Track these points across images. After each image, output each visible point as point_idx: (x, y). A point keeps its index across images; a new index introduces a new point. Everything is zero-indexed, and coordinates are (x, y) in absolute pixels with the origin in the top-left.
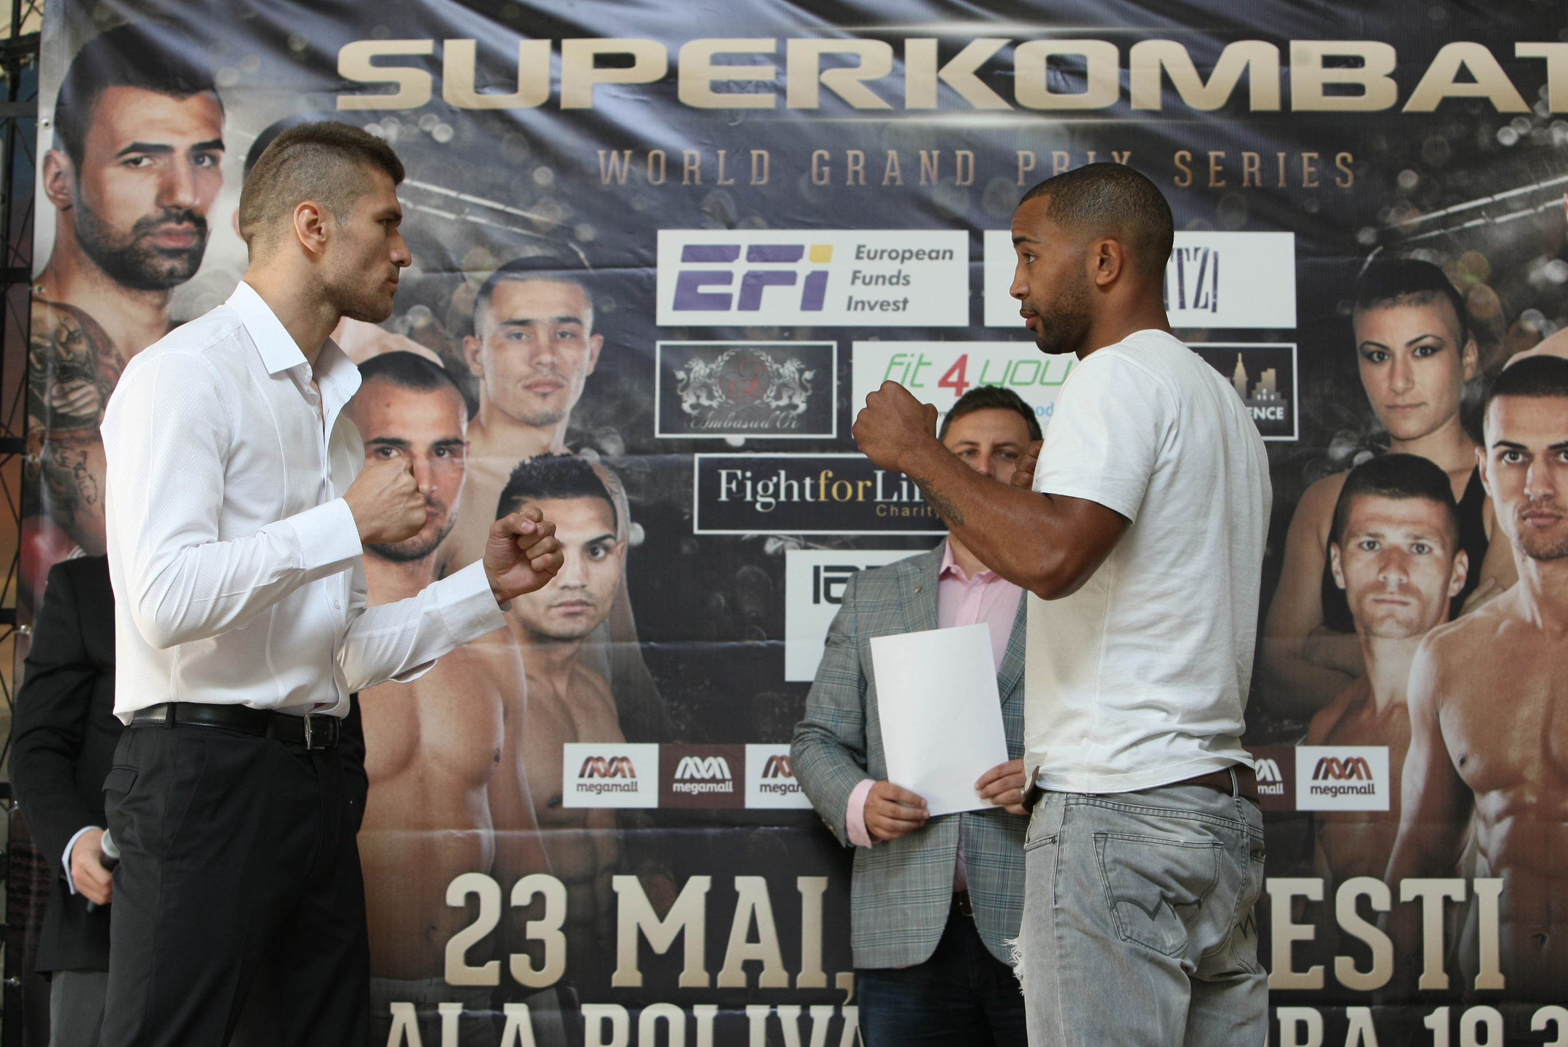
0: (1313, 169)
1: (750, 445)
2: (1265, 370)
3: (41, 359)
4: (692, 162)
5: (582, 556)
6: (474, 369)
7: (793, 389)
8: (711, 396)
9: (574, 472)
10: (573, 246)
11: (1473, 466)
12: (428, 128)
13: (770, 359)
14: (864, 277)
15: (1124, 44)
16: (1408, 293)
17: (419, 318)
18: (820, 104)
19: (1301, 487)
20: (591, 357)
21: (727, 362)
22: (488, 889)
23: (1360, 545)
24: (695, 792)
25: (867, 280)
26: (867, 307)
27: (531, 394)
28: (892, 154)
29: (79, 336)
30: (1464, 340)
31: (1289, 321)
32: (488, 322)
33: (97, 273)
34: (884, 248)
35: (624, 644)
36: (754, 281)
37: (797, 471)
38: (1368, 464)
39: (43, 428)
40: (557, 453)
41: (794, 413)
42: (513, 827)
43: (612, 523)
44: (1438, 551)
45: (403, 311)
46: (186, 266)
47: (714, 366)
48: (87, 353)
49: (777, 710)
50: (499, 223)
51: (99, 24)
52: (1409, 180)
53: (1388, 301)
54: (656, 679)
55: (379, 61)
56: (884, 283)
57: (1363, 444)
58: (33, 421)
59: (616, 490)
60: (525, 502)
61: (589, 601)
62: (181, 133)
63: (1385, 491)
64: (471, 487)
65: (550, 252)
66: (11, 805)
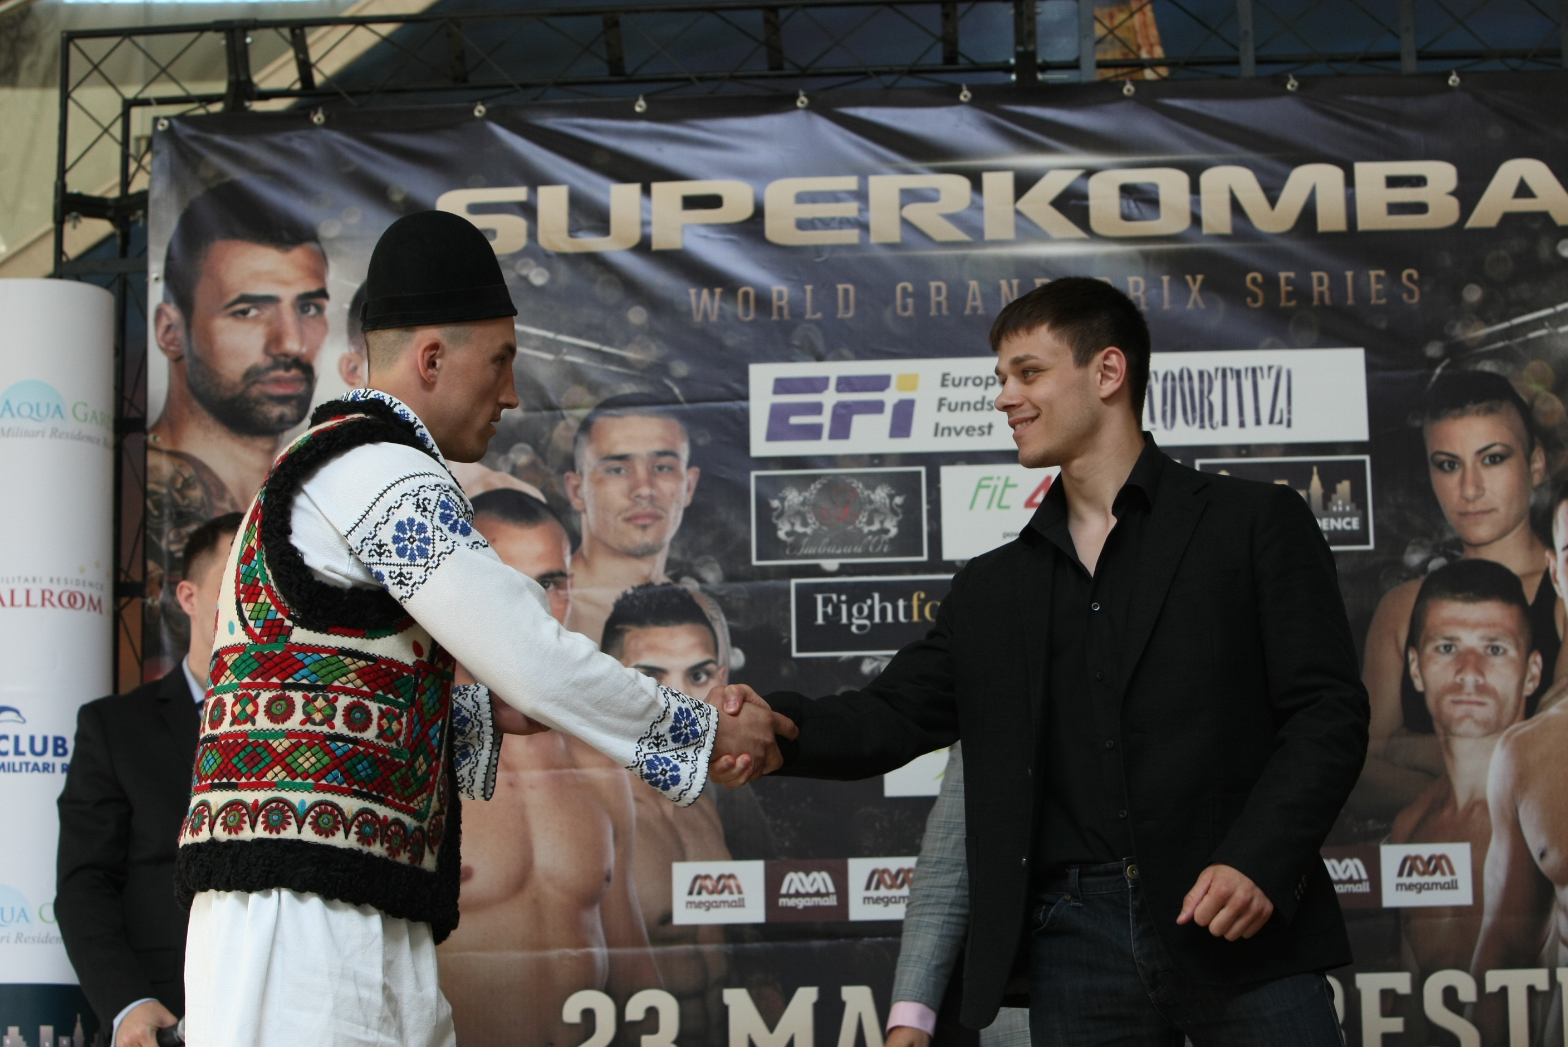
0: (1380, 287)
1: (844, 570)
2: (1340, 482)
3: (158, 505)
4: (780, 297)
5: (685, 681)
6: (576, 504)
7: (885, 514)
8: (805, 524)
9: (675, 600)
10: (667, 382)
11: (1544, 569)
12: (524, 272)
13: (861, 486)
14: (950, 405)
15: (1194, 171)
16: (1476, 403)
17: (521, 455)
18: (902, 237)
20: (689, 489)
21: (819, 490)
22: (603, 1005)
23: (1437, 649)
24: (801, 907)
25: (953, 407)
26: (953, 433)
27: (631, 527)
28: (973, 284)
29: (194, 482)
30: (1531, 448)
31: (1360, 432)
32: (588, 458)
33: (209, 421)
34: (968, 375)
36: (843, 411)
37: (890, 593)
38: (1442, 570)
39: (161, 571)
40: (658, 583)
41: (885, 537)
42: (625, 945)
43: (712, 649)
44: (1512, 653)
45: (505, 448)
46: (295, 411)
47: (807, 494)
48: (202, 499)
49: (877, 825)
50: (597, 362)
51: (204, 181)
52: (1473, 294)
53: (1457, 412)
54: (760, 798)
55: (476, 209)
56: (969, 409)
57: (1436, 551)
58: (151, 565)
59: (715, 616)
60: (628, 631)
62: (286, 283)
63: (1459, 596)
65: (645, 389)
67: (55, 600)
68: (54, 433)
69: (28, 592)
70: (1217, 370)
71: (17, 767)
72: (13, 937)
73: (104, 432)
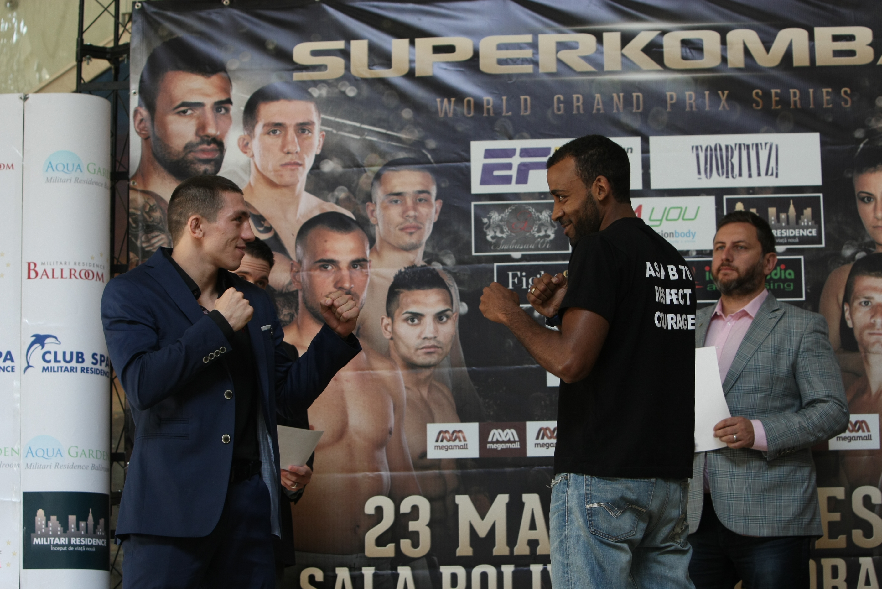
0: (829, 98)
1: (524, 258)
2: (806, 209)
3: (136, 221)
4: (488, 103)
5: (434, 321)
6: (372, 220)
7: (547, 226)
8: (502, 232)
9: (428, 275)
10: (424, 151)
12: (343, 89)
13: (534, 210)
15: (723, 32)
17: (342, 193)
18: (557, 69)
19: (827, 273)
20: (436, 212)
21: (510, 213)
22: (387, 504)
23: (860, 304)
24: (499, 449)
27: (404, 233)
28: (598, 96)
29: (156, 208)
31: (818, 181)
32: (379, 195)
33: (165, 173)
35: (458, 369)
36: (523, 168)
37: (550, 271)
38: (864, 259)
39: (137, 259)
40: (419, 265)
41: (548, 240)
42: (400, 470)
43: (450, 302)
45: (333, 189)
46: (213, 168)
47: (503, 215)
48: (161, 217)
49: (543, 402)
50: (384, 140)
51: (162, 38)
53: (872, 169)
54: (477, 387)
55: (315, 53)
57: (860, 248)
58: (132, 255)
59: (451, 284)
60: (402, 292)
61: (439, 345)
62: (208, 95)
63: (873, 273)
64: (372, 285)
65: (412, 155)
66: (126, 465)
67: (77, 274)
68: (77, 180)
69: (62, 270)
70: (736, 145)
71: (56, 369)
72: (53, 466)
73: (104, 179)
